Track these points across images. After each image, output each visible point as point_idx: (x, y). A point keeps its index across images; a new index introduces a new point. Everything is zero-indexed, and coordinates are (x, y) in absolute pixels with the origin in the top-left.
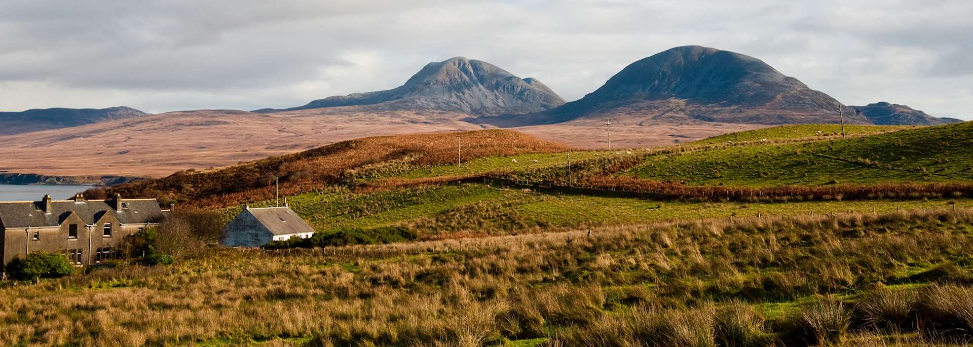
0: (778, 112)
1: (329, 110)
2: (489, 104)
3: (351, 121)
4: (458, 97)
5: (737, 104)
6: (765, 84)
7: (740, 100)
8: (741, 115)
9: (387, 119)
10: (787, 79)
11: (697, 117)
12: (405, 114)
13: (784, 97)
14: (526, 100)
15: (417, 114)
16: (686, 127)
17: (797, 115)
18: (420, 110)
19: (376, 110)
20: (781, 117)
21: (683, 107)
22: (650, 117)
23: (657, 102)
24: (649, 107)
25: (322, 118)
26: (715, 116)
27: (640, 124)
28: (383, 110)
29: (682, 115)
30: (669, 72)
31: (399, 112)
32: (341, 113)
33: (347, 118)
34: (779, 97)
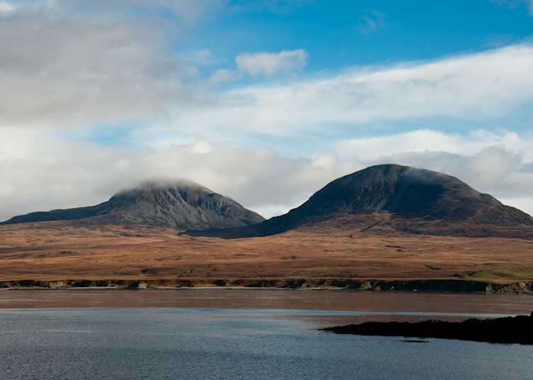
0: (481, 226)
1: (36, 224)
2: (193, 219)
3: (62, 234)
4: (164, 213)
5: (440, 218)
6: (464, 200)
7: (442, 214)
8: (445, 228)
9: (98, 232)
10: (482, 195)
11: (405, 230)
12: (114, 228)
13: (485, 212)
14: (228, 216)
15: (126, 228)
16: (396, 239)
17: (499, 228)
18: (128, 225)
19: (85, 224)
20: (484, 230)
21: (388, 221)
22: (358, 230)
23: (363, 216)
24: (356, 221)
25: (32, 231)
26: (421, 229)
27: (351, 237)
28: (91, 224)
29: (388, 228)
30: (370, 189)
31: (107, 227)
32: (51, 227)
33: (57, 232)
34: (479, 212)
